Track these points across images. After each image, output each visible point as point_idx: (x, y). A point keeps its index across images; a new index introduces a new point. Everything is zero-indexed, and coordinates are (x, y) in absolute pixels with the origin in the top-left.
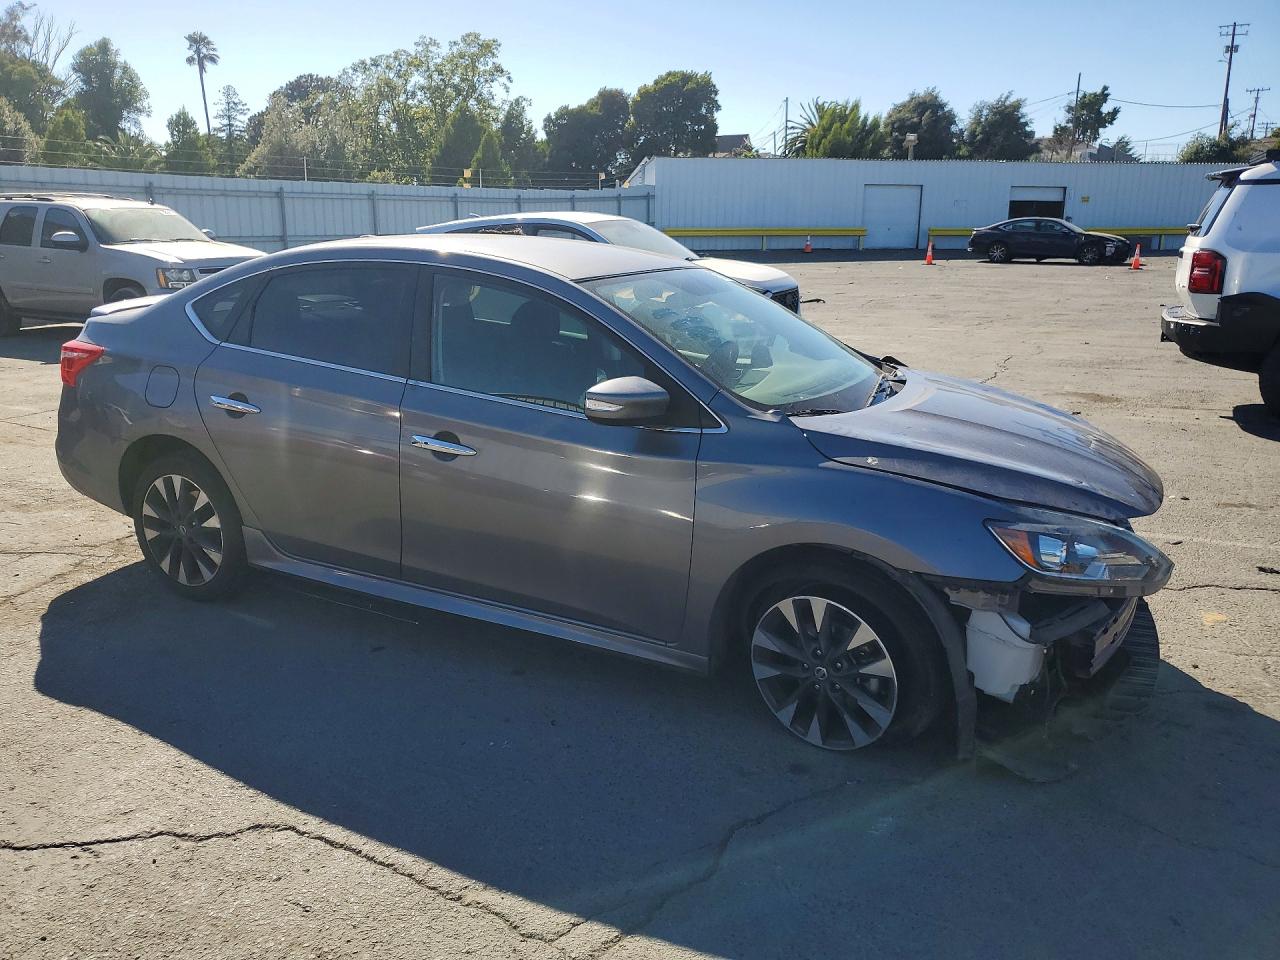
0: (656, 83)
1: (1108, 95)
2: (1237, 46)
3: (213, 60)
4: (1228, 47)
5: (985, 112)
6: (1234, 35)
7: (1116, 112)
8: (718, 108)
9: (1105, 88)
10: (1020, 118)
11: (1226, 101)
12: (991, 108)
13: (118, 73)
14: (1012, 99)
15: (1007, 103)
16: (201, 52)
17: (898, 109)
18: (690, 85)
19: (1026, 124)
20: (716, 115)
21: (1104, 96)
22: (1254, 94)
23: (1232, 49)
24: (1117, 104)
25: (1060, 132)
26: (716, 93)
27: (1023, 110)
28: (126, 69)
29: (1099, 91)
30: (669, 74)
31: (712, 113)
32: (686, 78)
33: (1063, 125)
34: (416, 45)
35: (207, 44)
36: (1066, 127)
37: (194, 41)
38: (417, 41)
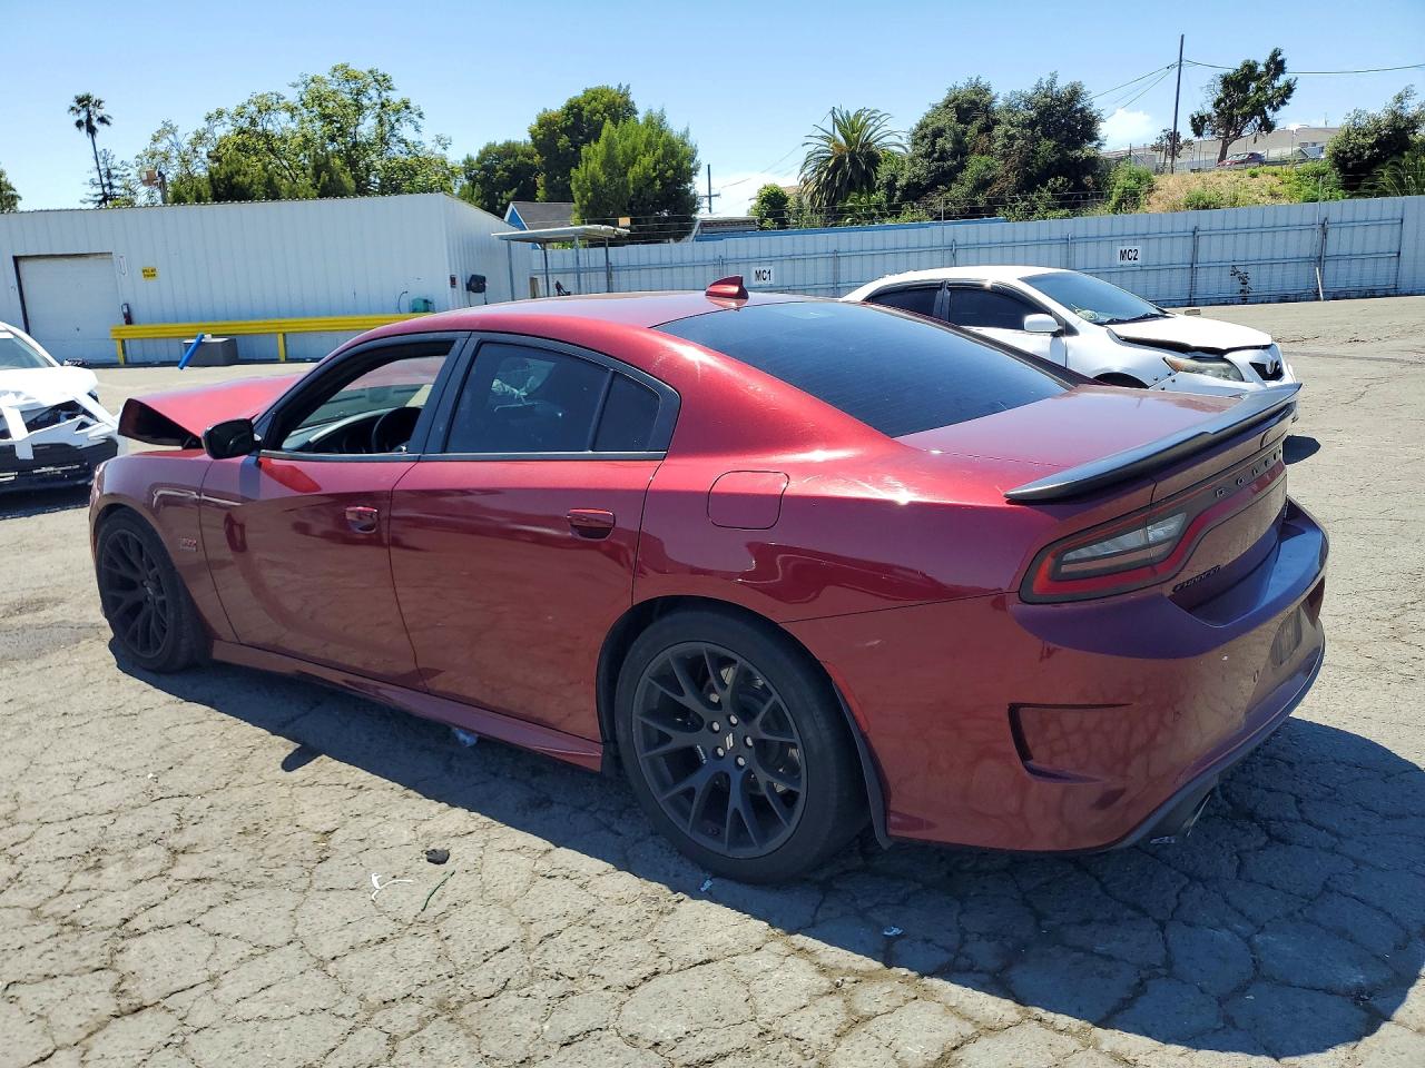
1: (1282, 62)
3: (102, 120)
9: (1276, 54)
12: (1028, 101)
14: (1062, 84)
16: (88, 114)
21: (1277, 65)
24: (1293, 77)
29: (1262, 59)
30: (588, 91)
34: (295, 86)
35: (98, 104)
36: (1209, 116)
37: (80, 101)
38: (297, 80)
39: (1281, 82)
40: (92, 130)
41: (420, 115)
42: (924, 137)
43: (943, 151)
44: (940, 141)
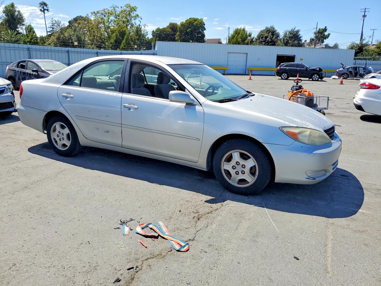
0: (186, 21)
1: (327, 29)
2: (366, 15)
3: (47, 10)
4: (363, 15)
5: (288, 33)
6: (365, 12)
7: (329, 35)
8: (205, 29)
9: (326, 27)
10: (299, 35)
11: (362, 32)
13: (17, 13)
15: (295, 30)
17: (262, 31)
18: (196, 22)
19: (301, 37)
20: (204, 31)
21: (325, 30)
22: (373, 31)
23: (364, 16)
25: (312, 40)
26: (204, 25)
27: (299, 33)
28: (19, 12)
29: (324, 28)
30: (190, 19)
31: (203, 31)
32: (195, 20)
33: (313, 38)
34: (111, 7)
35: (46, 5)
36: (314, 39)
37: (42, 4)
38: (112, 6)
39: (326, 33)
40: (44, 13)
41: (141, 18)
42: (262, 38)
43: (268, 41)
44: (268, 39)
